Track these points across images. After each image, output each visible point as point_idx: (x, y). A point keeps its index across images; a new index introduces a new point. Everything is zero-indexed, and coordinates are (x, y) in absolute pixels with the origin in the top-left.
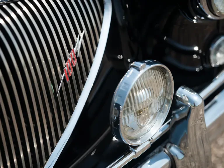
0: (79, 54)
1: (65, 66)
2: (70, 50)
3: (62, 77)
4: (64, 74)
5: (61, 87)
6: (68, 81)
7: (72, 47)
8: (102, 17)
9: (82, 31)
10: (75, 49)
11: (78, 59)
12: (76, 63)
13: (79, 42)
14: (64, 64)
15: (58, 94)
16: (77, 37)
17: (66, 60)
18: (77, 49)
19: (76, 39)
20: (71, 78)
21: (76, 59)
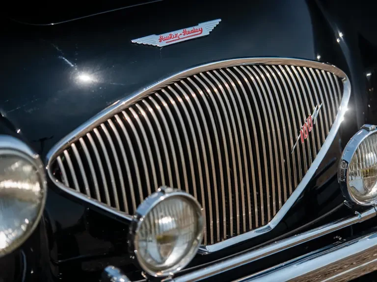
0: (316, 122)
1: (302, 128)
2: (307, 116)
3: (298, 138)
4: (300, 135)
5: (296, 147)
6: (303, 143)
7: (310, 114)
8: (340, 98)
9: (320, 103)
10: (312, 116)
11: (314, 126)
12: (311, 129)
13: (316, 111)
14: (301, 126)
15: (293, 152)
16: (315, 107)
17: (303, 123)
18: (314, 117)
19: (315, 109)
20: (305, 141)
21: (312, 125)
